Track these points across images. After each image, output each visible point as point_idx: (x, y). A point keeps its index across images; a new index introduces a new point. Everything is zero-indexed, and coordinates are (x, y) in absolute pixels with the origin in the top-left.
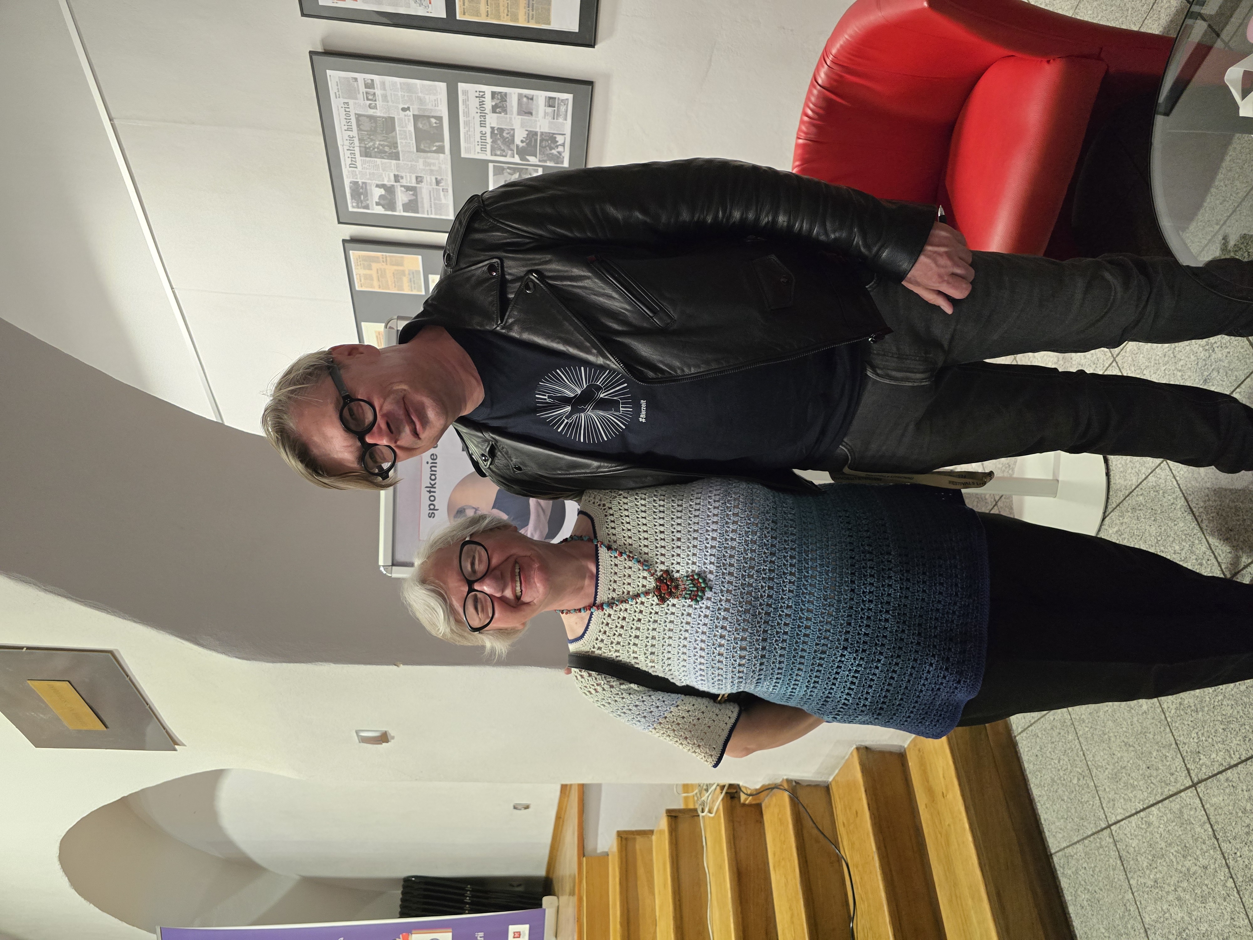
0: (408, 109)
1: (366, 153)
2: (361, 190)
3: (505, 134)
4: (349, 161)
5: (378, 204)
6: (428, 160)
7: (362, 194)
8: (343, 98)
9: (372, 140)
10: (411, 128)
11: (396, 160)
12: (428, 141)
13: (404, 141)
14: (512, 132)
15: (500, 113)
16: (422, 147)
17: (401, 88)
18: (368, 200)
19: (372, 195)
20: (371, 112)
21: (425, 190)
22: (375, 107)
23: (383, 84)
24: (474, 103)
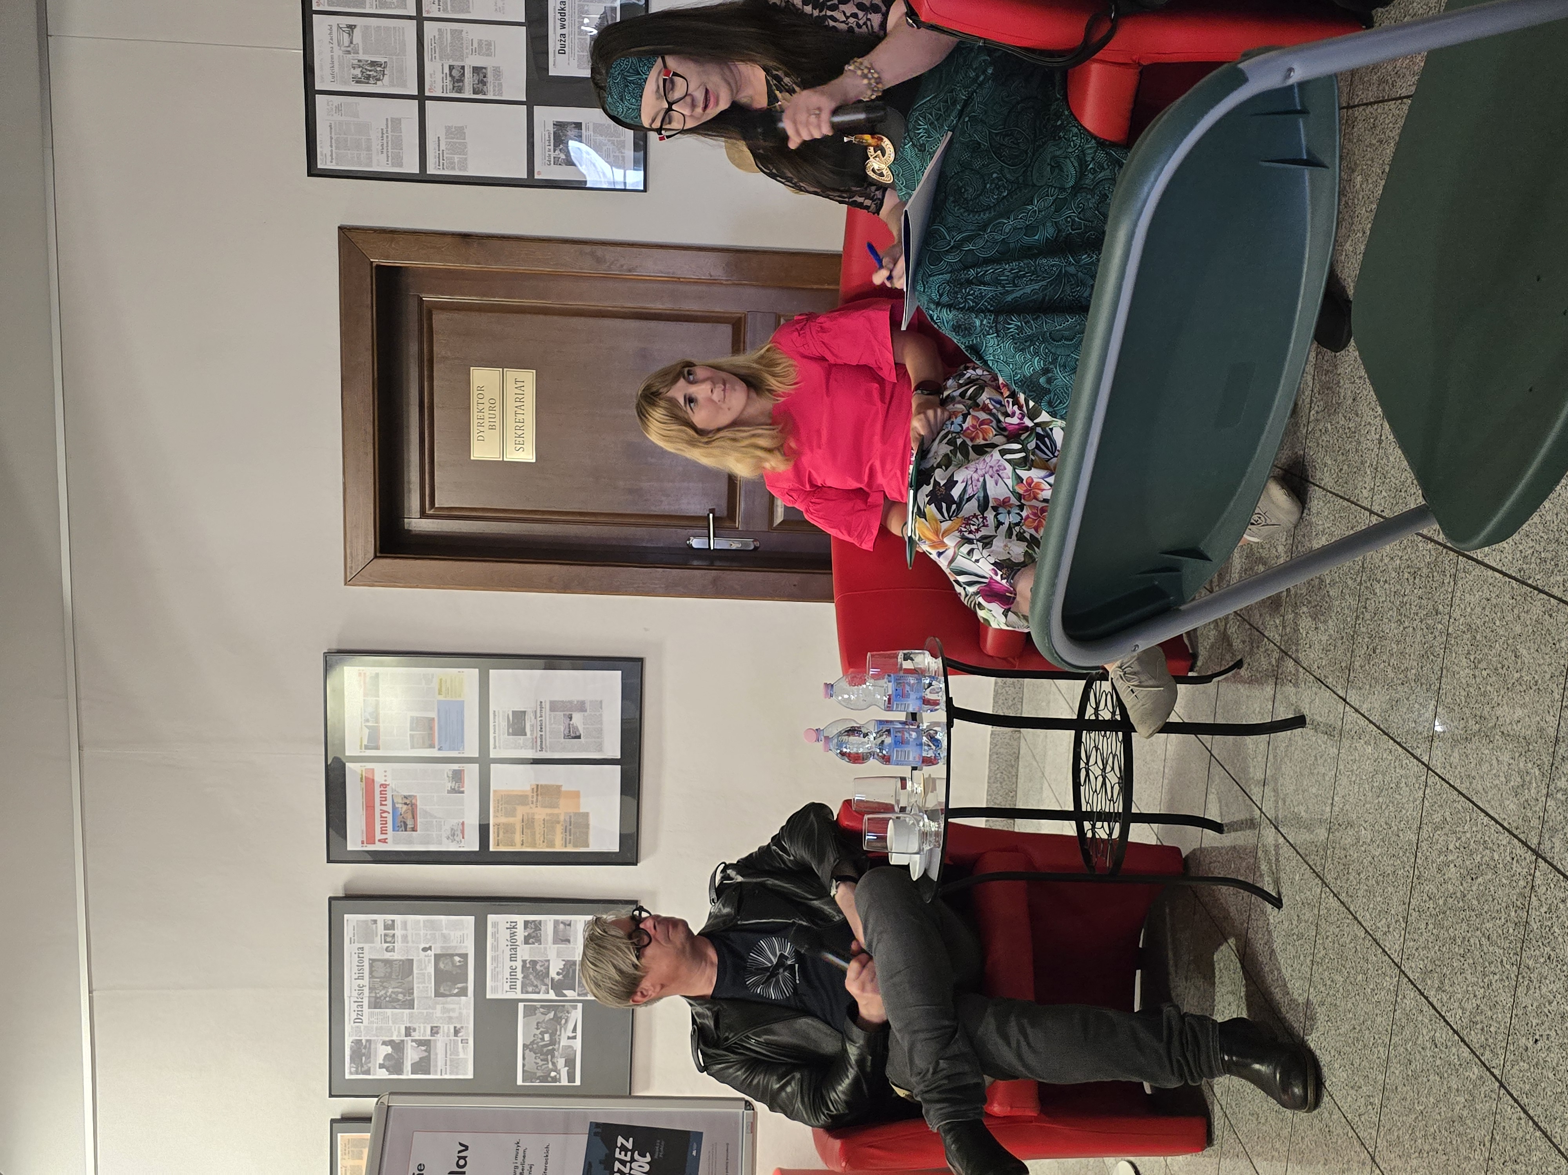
0: (430, 948)
1: (376, 1004)
2: (363, 1051)
3: (538, 967)
4: (354, 1015)
5: (381, 1066)
6: (447, 1006)
7: (364, 1055)
8: (359, 942)
9: (384, 988)
10: (431, 970)
11: (409, 1008)
12: (449, 983)
13: (421, 986)
14: (547, 964)
15: (533, 943)
16: (442, 990)
17: (424, 926)
18: (370, 1062)
19: (376, 1056)
20: (388, 956)
21: (440, 1043)
22: (393, 950)
23: (405, 924)
24: (504, 935)
